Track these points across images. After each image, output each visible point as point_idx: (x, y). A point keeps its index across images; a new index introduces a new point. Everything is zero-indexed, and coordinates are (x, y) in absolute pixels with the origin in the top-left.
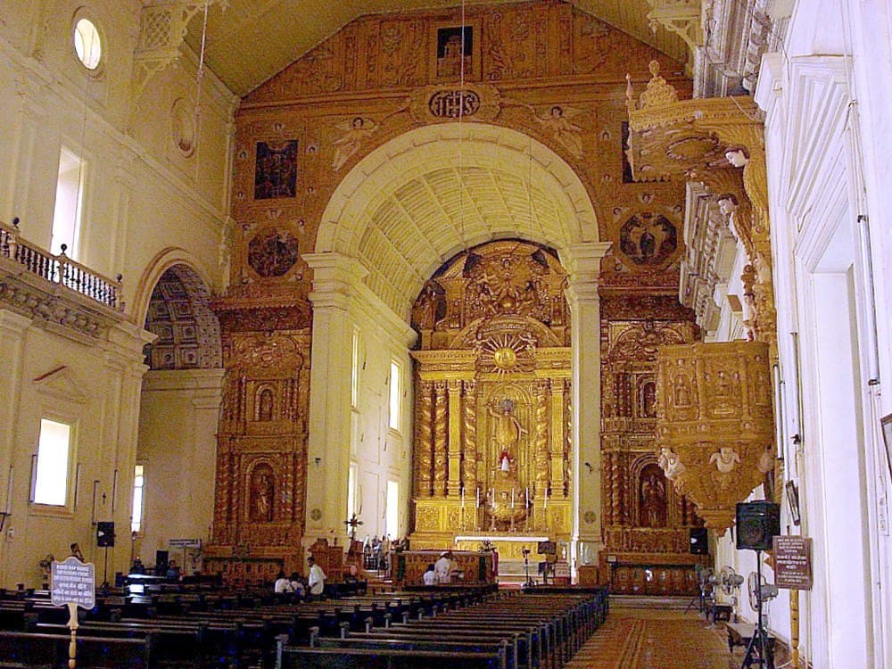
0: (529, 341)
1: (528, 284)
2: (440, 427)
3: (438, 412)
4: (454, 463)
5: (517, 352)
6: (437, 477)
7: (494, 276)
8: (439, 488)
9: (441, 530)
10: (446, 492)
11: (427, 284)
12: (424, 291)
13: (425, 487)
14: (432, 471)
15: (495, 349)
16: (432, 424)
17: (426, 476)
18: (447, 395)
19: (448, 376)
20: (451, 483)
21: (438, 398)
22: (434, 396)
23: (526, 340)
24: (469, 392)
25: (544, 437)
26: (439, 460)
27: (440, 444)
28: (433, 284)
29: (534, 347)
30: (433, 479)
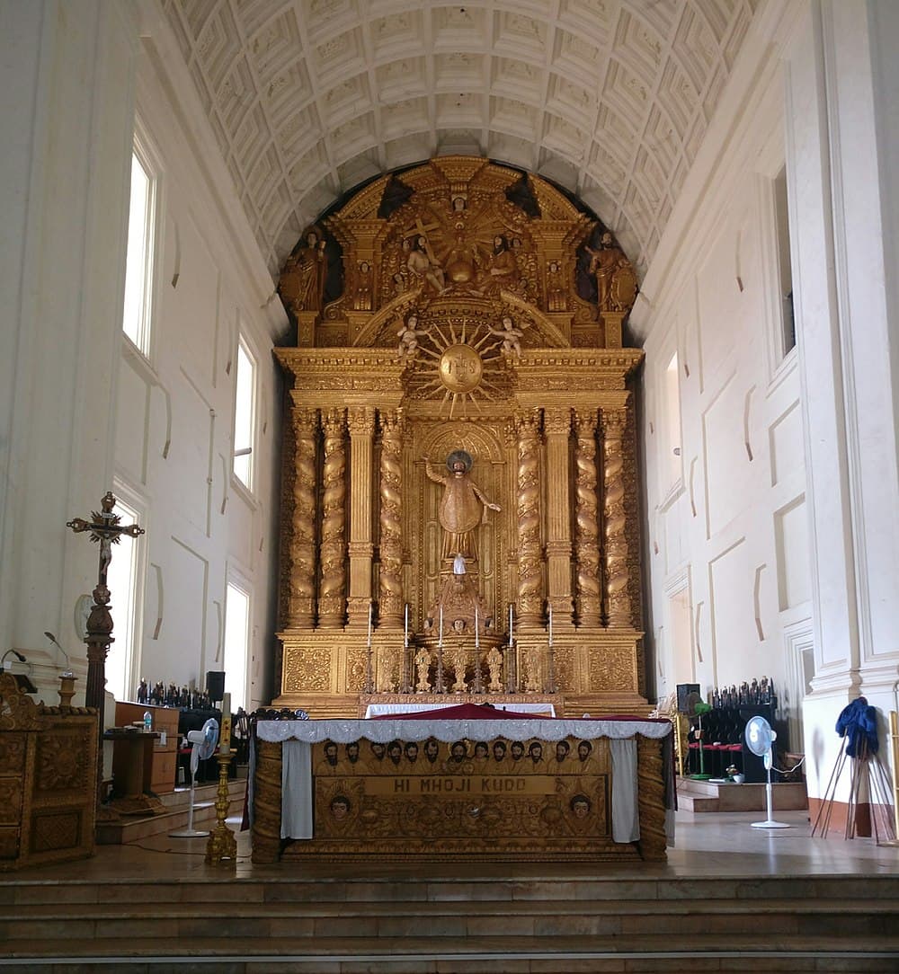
0: (507, 336)
1: (499, 242)
2: (331, 497)
3: (329, 468)
4: (360, 565)
5: (483, 357)
6: (326, 590)
7: (435, 225)
8: (328, 610)
9: (334, 693)
10: (344, 620)
11: (309, 230)
12: (303, 243)
13: (302, 610)
14: (316, 580)
15: (442, 349)
16: (318, 490)
17: (303, 588)
18: (345, 437)
19: (350, 399)
20: (355, 602)
21: (329, 443)
22: (320, 438)
23: (500, 334)
24: (389, 432)
25: (534, 516)
26: (330, 557)
27: (331, 526)
28: (318, 230)
29: (517, 346)
30: (317, 595)
